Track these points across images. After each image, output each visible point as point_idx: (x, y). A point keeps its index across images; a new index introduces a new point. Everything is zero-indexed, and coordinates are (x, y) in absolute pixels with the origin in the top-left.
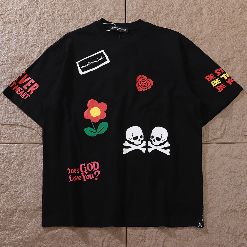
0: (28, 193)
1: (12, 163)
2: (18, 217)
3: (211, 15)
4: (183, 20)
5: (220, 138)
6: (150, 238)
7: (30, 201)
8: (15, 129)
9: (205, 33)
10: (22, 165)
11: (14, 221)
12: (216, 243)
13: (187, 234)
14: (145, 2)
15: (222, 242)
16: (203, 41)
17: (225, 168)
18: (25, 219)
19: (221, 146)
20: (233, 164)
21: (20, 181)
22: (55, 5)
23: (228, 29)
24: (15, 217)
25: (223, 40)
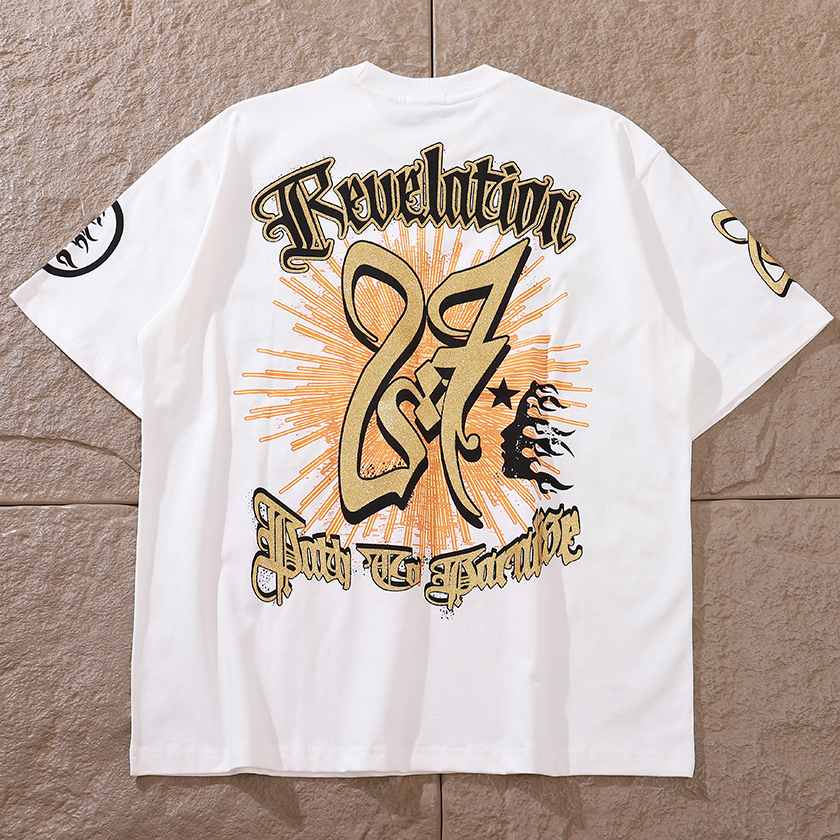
0: (90, 671)
1: (28, 572)
2: (62, 754)
3: (726, 56)
4: (631, 76)
5: (753, 481)
6: (522, 825)
7: (99, 699)
8: (47, 452)
9: (709, 122)
10: (63, 580)
11: (50, 767)
12: (733, 832)
13: (640, 805)
14: (497, 9)
15: (755, 830)
16: (701, 150)
17: (766, 583)
18: (85, 762)
19: (756, 509)
20: (793, 571)
21: (57, 632)
22: (187, 20)
23: (785, 107)
24: (53, 752)
25: (773, 145)
